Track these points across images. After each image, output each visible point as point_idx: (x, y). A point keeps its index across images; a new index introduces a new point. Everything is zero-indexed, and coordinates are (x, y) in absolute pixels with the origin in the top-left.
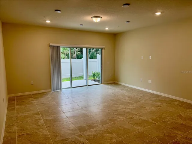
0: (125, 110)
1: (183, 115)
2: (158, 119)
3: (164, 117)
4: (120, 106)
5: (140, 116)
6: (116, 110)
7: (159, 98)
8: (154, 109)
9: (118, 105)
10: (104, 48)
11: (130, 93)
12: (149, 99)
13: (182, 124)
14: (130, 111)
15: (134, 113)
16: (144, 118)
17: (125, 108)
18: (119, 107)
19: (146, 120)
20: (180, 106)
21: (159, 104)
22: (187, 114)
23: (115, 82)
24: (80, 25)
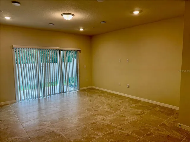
0: (103, 122)
1: (167, 124)
2: (142, 131)
3: (148, 128)
4: (98, 117)
5: (121, 129)
6: (94, 123)
7: (139, 104)
8: (136, 118)
9: (95, 116)
10: (80, 51)
11: (109, 99)
12: (129, 105)
13: (168, 136)
14: (109, 123)
15: (114, 125)
16: (125, 132)
17: (104, 120)
18: (96, 119)
19: (128, 135)
20: (162, 112)
21: (139, 111)
22: (170, 122)
23: (92, 87)
24: (50, 24)
